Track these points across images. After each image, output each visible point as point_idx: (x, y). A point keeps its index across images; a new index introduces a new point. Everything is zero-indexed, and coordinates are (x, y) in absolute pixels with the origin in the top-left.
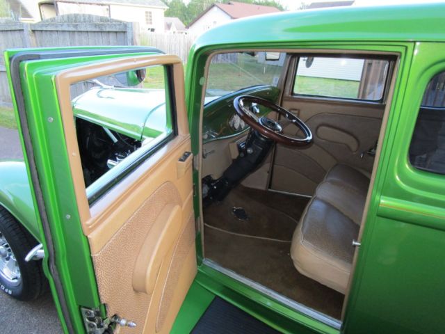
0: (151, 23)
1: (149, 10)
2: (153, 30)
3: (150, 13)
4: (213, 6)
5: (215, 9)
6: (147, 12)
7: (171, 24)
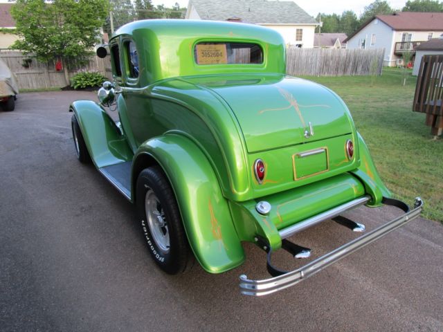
0: (301, 40)
1: (300, 28)
2: (300, 46)
3: (301, 30)
4: (374, 18)
5: (376, 21)
6: (298, 30)
7: (336, 40)
